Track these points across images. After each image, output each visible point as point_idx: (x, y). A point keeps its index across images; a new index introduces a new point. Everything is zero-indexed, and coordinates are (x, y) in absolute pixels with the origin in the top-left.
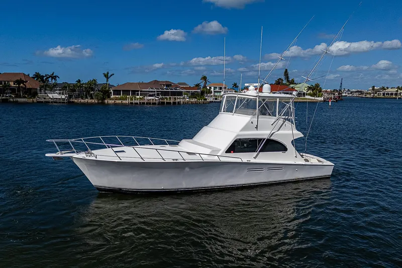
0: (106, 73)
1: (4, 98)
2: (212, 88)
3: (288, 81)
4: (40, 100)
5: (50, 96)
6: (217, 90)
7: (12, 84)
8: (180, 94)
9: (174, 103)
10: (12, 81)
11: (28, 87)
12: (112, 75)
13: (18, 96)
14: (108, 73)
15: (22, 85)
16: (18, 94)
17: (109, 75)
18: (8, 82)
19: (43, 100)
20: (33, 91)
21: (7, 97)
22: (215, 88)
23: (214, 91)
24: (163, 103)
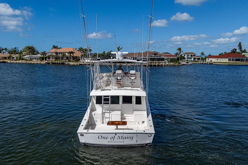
0: (118, 47)
1: (62, 62)
2: (186, 55)
3: (241, 50)
4: (81, 63)
5: (86, 61)
6: (190, 57)
7: (67, 54)
8: (163, 59)
9: (159, 65)
10: (67, 53)
11: (75, 56)
12: (121, 48)
13: (69, 61)
14: (119, 47)
15: (72, 54)
16: (69, 60)
17: (120, 48)
18: (65, 53)
19: (82, 63)
20: (78, 58)
21: (64, 61)
22: (188, 56)
23: (187, 58)
24: (151, 66)
